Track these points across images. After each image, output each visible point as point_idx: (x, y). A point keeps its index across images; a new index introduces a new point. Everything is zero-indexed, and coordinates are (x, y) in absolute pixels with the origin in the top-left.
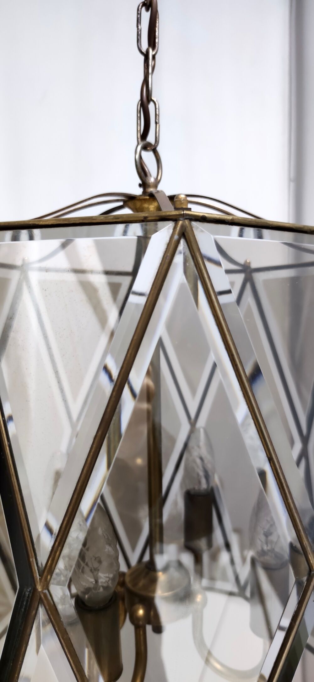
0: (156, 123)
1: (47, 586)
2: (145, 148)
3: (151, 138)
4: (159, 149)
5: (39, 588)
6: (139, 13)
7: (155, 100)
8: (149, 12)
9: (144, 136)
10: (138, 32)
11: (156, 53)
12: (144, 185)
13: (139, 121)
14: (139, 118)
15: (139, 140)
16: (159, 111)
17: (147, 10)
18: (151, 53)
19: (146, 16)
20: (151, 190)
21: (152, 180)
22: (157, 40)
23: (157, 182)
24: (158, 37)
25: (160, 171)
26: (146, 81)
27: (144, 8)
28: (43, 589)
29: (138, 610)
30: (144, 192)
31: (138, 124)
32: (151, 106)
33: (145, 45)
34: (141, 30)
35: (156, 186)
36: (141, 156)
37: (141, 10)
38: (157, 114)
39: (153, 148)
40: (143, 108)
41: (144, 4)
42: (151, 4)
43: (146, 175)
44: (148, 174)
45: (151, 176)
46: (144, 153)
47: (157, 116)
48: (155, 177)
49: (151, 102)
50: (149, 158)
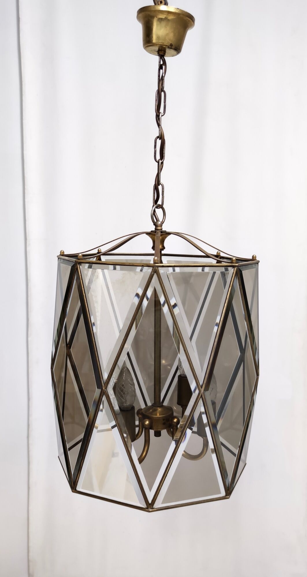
0: (162, 195)
1: (106, 388)
2: (157, 207)
3: (160, 202)
4: (164, 206)
5: (104, 389)
6: (155, 143)
7: (162, 184)
8: (161, 140)
9: (156, 201)
10: (155, 152)
11: (163, 161)
12: (155, 224)
14: (154, 193)
15: (154, 203)
17: (160, 139)
18: (160, 162)
19: (159, 142)
20: (159, 228)
21: (159, 223)
22: (164, 155)
23: (163, 223)
24: (165, 153)
25: (165, 216)
26: (158, 176)
27: (158, 139)
28: (105, 389)
30: (156, 229)
31: (154, 196)
32: (160, 187)
33: (158, 157)
34: (156, 151)
35: (161, 226)
36: (155, 211)
37: (156, 140)
38: (163, 191)
39: (161, 207)
40: (156, 188)
41: (158, 137)
42: (161, 137)
43: (157, 221)
44: (158, 220)
45: (159, 221)
46: (156, 209)
47: (163, 192)
48: (161, 221)
49: (160, 185)
50: (159, 212)
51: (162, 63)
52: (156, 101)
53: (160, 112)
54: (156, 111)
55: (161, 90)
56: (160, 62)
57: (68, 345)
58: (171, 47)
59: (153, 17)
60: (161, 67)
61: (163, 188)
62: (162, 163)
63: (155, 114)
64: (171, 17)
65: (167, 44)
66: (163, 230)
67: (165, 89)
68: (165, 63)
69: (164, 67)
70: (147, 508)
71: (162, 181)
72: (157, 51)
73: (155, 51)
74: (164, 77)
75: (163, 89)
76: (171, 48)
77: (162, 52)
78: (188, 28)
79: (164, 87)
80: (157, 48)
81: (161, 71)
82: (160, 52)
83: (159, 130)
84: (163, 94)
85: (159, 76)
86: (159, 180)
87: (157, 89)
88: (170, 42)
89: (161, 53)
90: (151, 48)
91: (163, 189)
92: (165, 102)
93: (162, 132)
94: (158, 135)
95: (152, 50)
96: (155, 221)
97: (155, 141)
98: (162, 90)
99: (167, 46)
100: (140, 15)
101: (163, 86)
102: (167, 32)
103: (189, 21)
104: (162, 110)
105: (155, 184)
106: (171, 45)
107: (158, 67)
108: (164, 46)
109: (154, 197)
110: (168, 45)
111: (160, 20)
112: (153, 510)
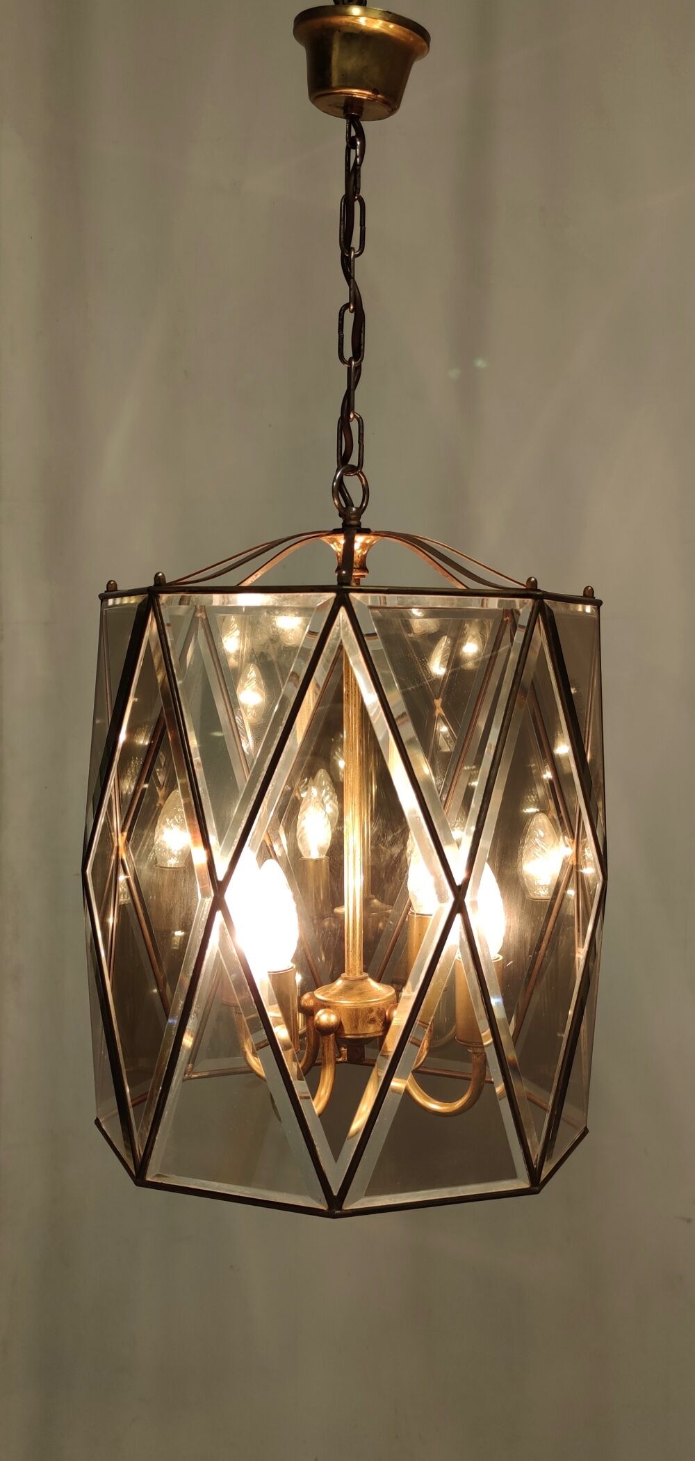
0: (359, 442)
2: (346, 472)
3: (354, 461)
4: (363, 471)
7: (359, 417)
8: (353, 314)
9: (343, 459)
10: (339, 339)
11: (361, 361)
12: (344, 514)
13: (340, 441)
14: (339, 439)
15: (340, 462)
17: (351, 311)
18: (354, 363)
19: (349, 318)
20: (353, 522)
21: (354, 509)
22: (362, 347)
23: (361, 510)
24: (364, 344)
25: (366, 496)
26: (348, 395)
27: (348, 310)
30: (345, 524)
31: (339, 446)
32: (354, 424)
33: (348, 353)
34: (343, 338)
35: (359, 518)
36: (341, 481)
37: (344, 313)
38: (361, 431)
39: (357, 471)
40: (344, 425)
41: (347, 306)
42: (356, 302)
43: (347, 505)
44: (349, 504)
45: (353, 506)
47: (361, 435)
48: (358, 506)
49: (355, 418)
50: (353, 485)
51: (353, 133)
52: (342, 222)
53: (352, 246)
54: (340, 245)
55: (352, 194)
56: (349, 132)
60: (351, 144)
61: (361, 425)
62: (359, 368)
63: (339, 251)
66: (363, 526)
67: (362, 194)
68: (361, 134)
69: (358, 142)
70: (328, 1208)
71: (358, 409)
72: (342, 106)
73: (337, 107)
74: (360, 164)
75: (359, 193)
76: (375, 100)
77: (355, 107)
78: (412, 58)
79: (359, 190)
80: (342, 101)
81: (353, 151)
83: (350, 289)
84: (357, 205)
85: (347, 163)
86: (351, 406)
87: (343, 193)
89: (353, 113)
90: (326, 101)
91: (361, 427)
92: (362, 225)
93: (357, 294)
94: (347, 301)
95: (330, 105)
96: (344, 505)
97: (340, 315)
98: (356, 196)
100: (301, 28)
101: (358, 186)
102: (366, 64)
104: (355, 243)
105: (342, 416)
107: (344, 145)
108: (359, 96)
109: (339, 449)
112: (343, 1212)
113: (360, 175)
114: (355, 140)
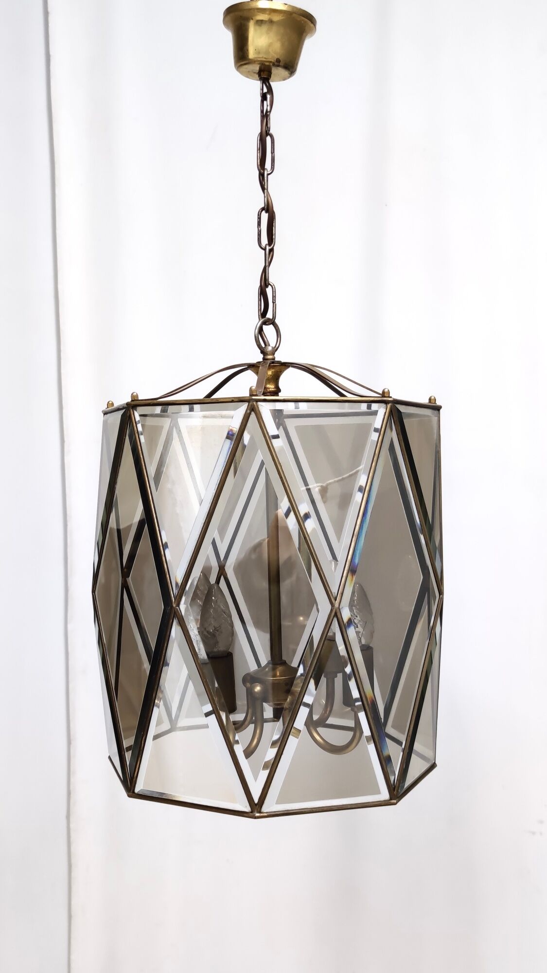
0: (273, 302)
1: (178, 605)
2: (265, 323)
3: (269, 315)
4: (277, 321)
5: (174, 606)
6: (259, 218)
7: (272, 285)
8: (268, 214)
9: (263, 314)
10: (258, 232)
11: (274, 247)
12: (263, 352)
13: (260, 302)
14: (259, 300)
15: (260, 316)
16: (275, 293)
17: (266, 212)
18: (268, 248)
19: (265, 216)
20: (270, 357)
21: (270, 349)
22: (274, 237)
23: (275, 349)
24: (275, 234)
25: (279, 338)
26: (265, 271)
27: (264, 212)
28: (176, 606)
29: (257, 686)
30: (264, 359)
31: (260, 305)
32: (269, 290)
33: (265, 241)
34: (260, 231)
35: (274, 354)
36: (261, 330)
37: (261, 214)
38: (274, 295)
39: (272, 322)
40: (263, 293)
41: (263, 209)
42: (268, 208)
43: (265, 345)
44: (267, 344)
45: (269, 345)
46: (264, 327)
47: (274, 297)
48: (274, 346)
49: (270, 286)
50: (269, 330)
51: (265, 90)
52: (259, 151)
53: (265, 167)
54: (258, 167)
55: (265, 134)
56: (262, 89)
57: (125, 570)
58: (278, 63)
59: (248, 19)
60: (264, 97)
61: (274, 290)
62: (271, 250)
63: (257, 172)
64: (276, 18)
65: (271, 60)
66: (277, 359)
67: (271, 131)
68: (270, 90)
69: (268, 96)
70: (252, 812)
71: (272, 279)
72: (257, 72)
73: (255, 73)
74: (270, 112)
75: (269, 131)
76: (278, 66)
77: (266, 73)
78: (304, 34)
79: (270, 128)
80: (257, 68)
81: (265, 102)
82: (262, 73)
83: (265, 197)
84: (268, 139)
85: (262, 111)
86: (267, 277)
87: (260, 131)
88: (276, 57)
89: (265, 75)
90: (246, 68)
91: (274, 292)
92: (273, 152)
93: (270, 201)
94: (263, 206)
95: (249, 72)
96: (263, 345)
97: (258, 215)
98: (268, 133)
99: (271, 62)
100: (229, 18)
101: (269, 126)
102: (271, 41)
103: (305, 22)
104: (268, 165)
105: (261, 286)
106: (278, 61)
107: (260, 99)
108: (267, 64)
109: (260, 307)
110: (273, 61)
111: (260, 23)
112: (262, 814)
113: (270, 118)
114: (266, 95)
